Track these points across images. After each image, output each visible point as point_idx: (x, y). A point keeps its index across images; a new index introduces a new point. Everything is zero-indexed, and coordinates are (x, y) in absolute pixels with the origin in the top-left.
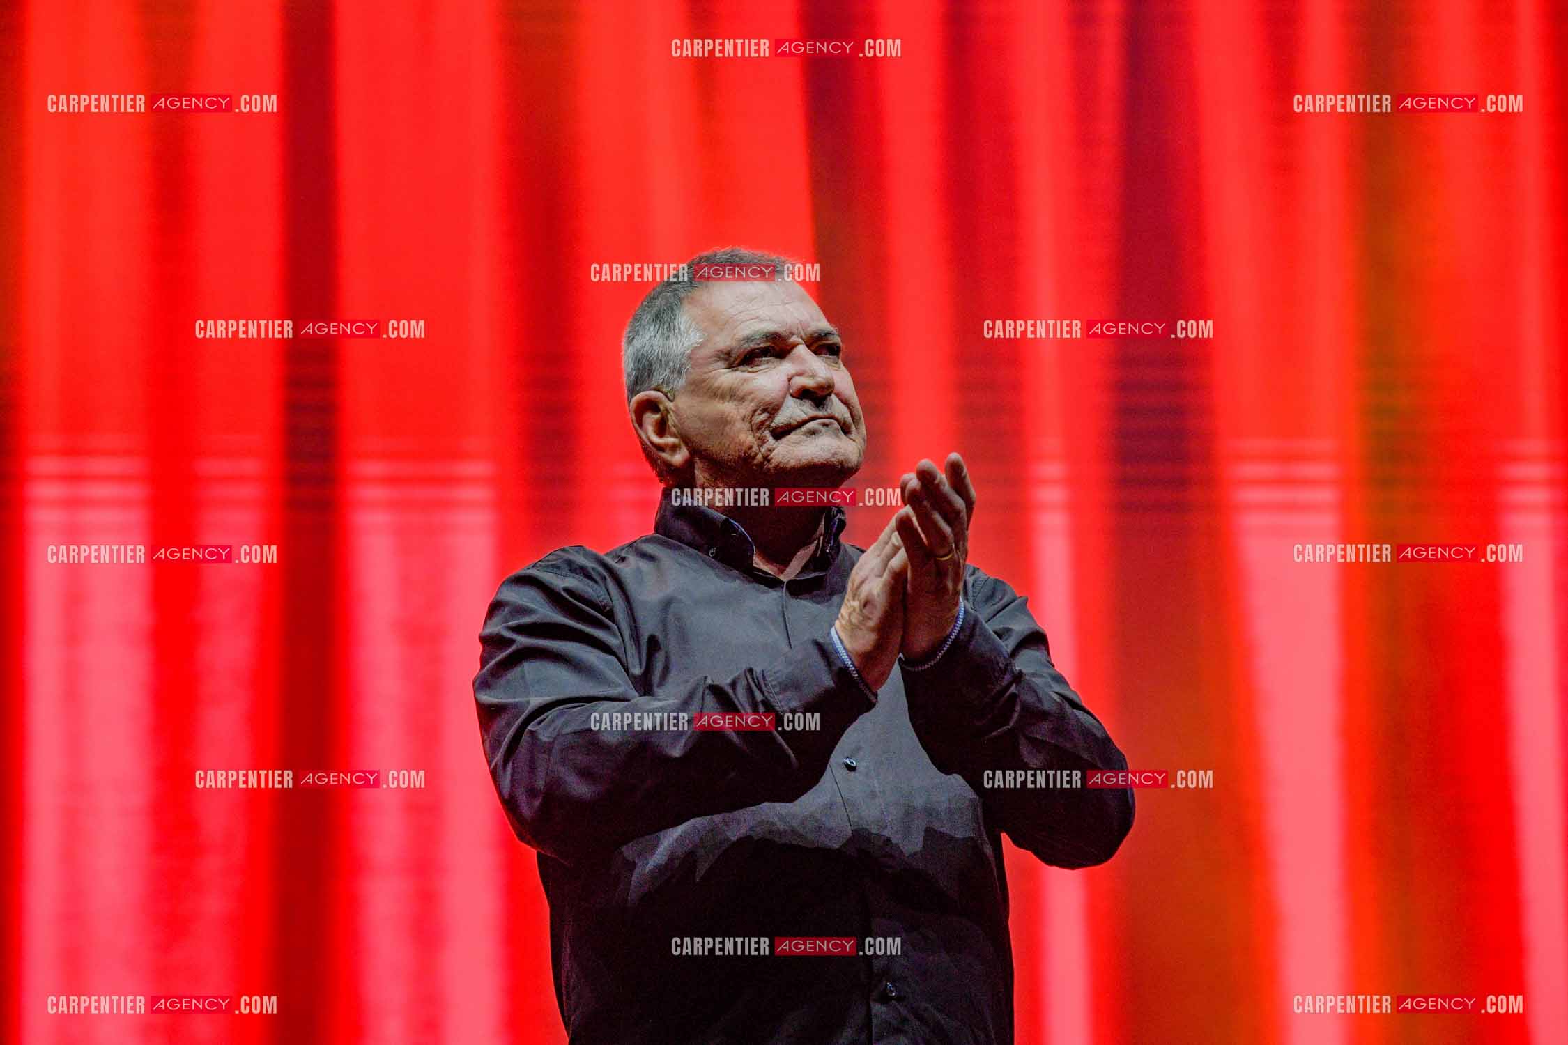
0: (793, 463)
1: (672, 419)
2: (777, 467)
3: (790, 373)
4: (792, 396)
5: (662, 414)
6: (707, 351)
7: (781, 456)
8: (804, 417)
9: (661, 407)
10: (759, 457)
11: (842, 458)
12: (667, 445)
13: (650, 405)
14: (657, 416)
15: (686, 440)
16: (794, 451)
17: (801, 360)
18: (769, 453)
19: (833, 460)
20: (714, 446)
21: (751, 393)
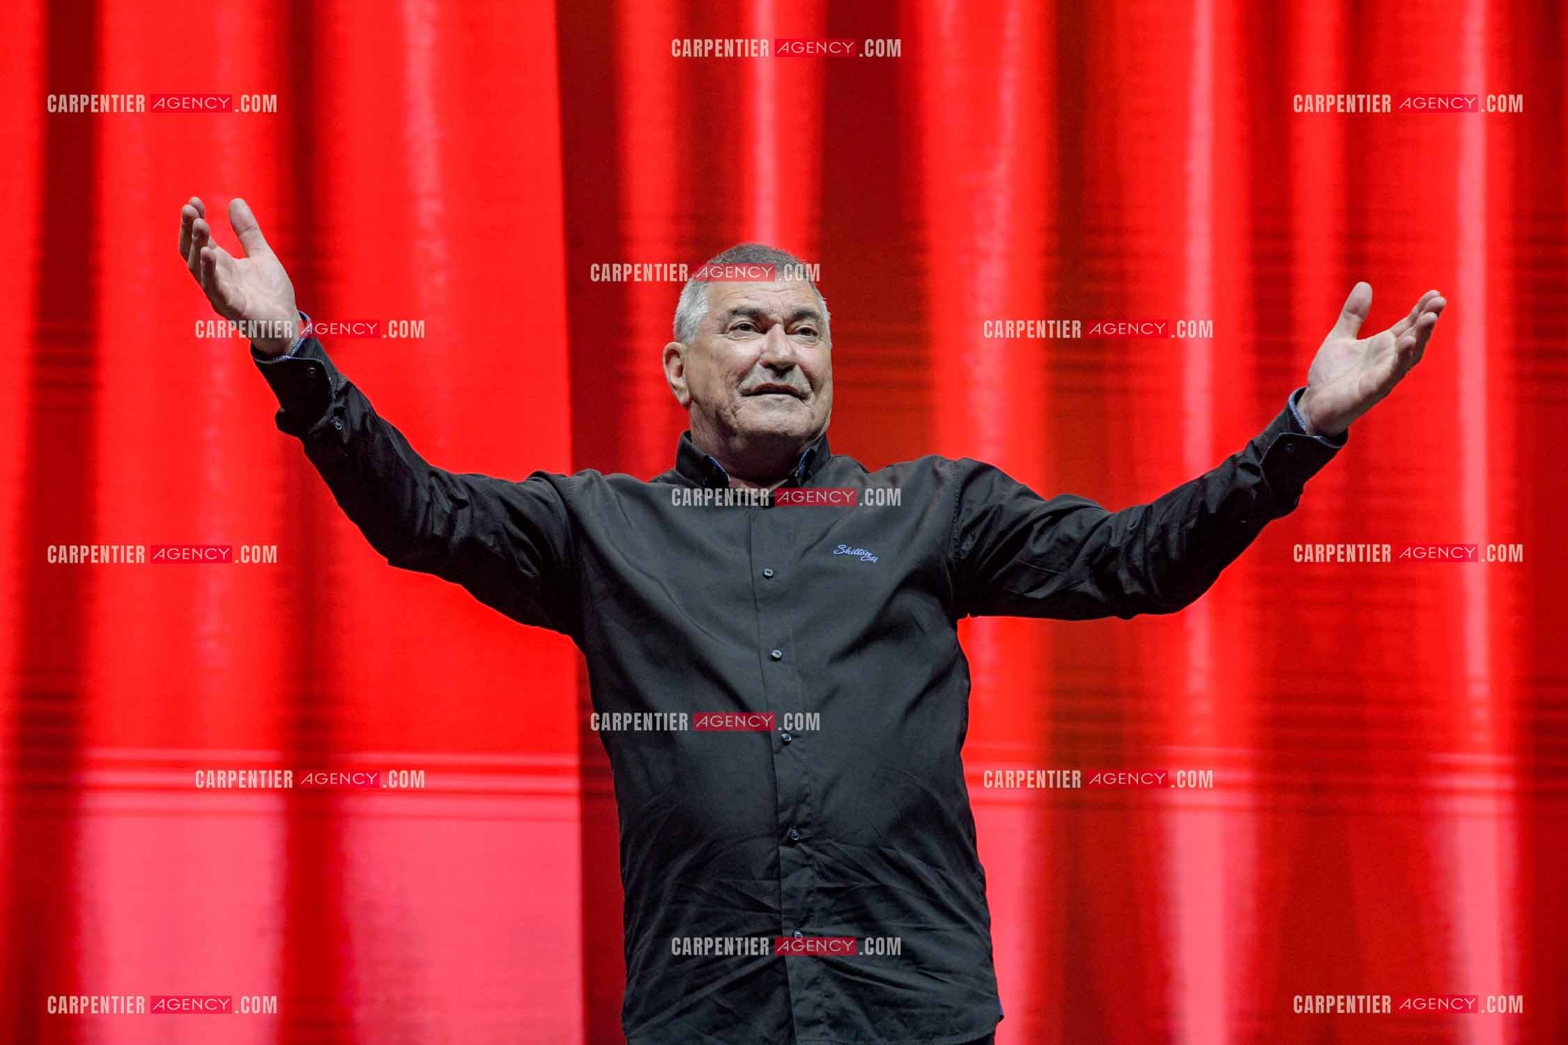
1: (685, 367)
3: (764, 347)
4: (760, 364)
5: (682, 362)
12: (679, 386)
13: (675, 353)
14: (678, 363)
15: (688, 385)
17: (775, 337)
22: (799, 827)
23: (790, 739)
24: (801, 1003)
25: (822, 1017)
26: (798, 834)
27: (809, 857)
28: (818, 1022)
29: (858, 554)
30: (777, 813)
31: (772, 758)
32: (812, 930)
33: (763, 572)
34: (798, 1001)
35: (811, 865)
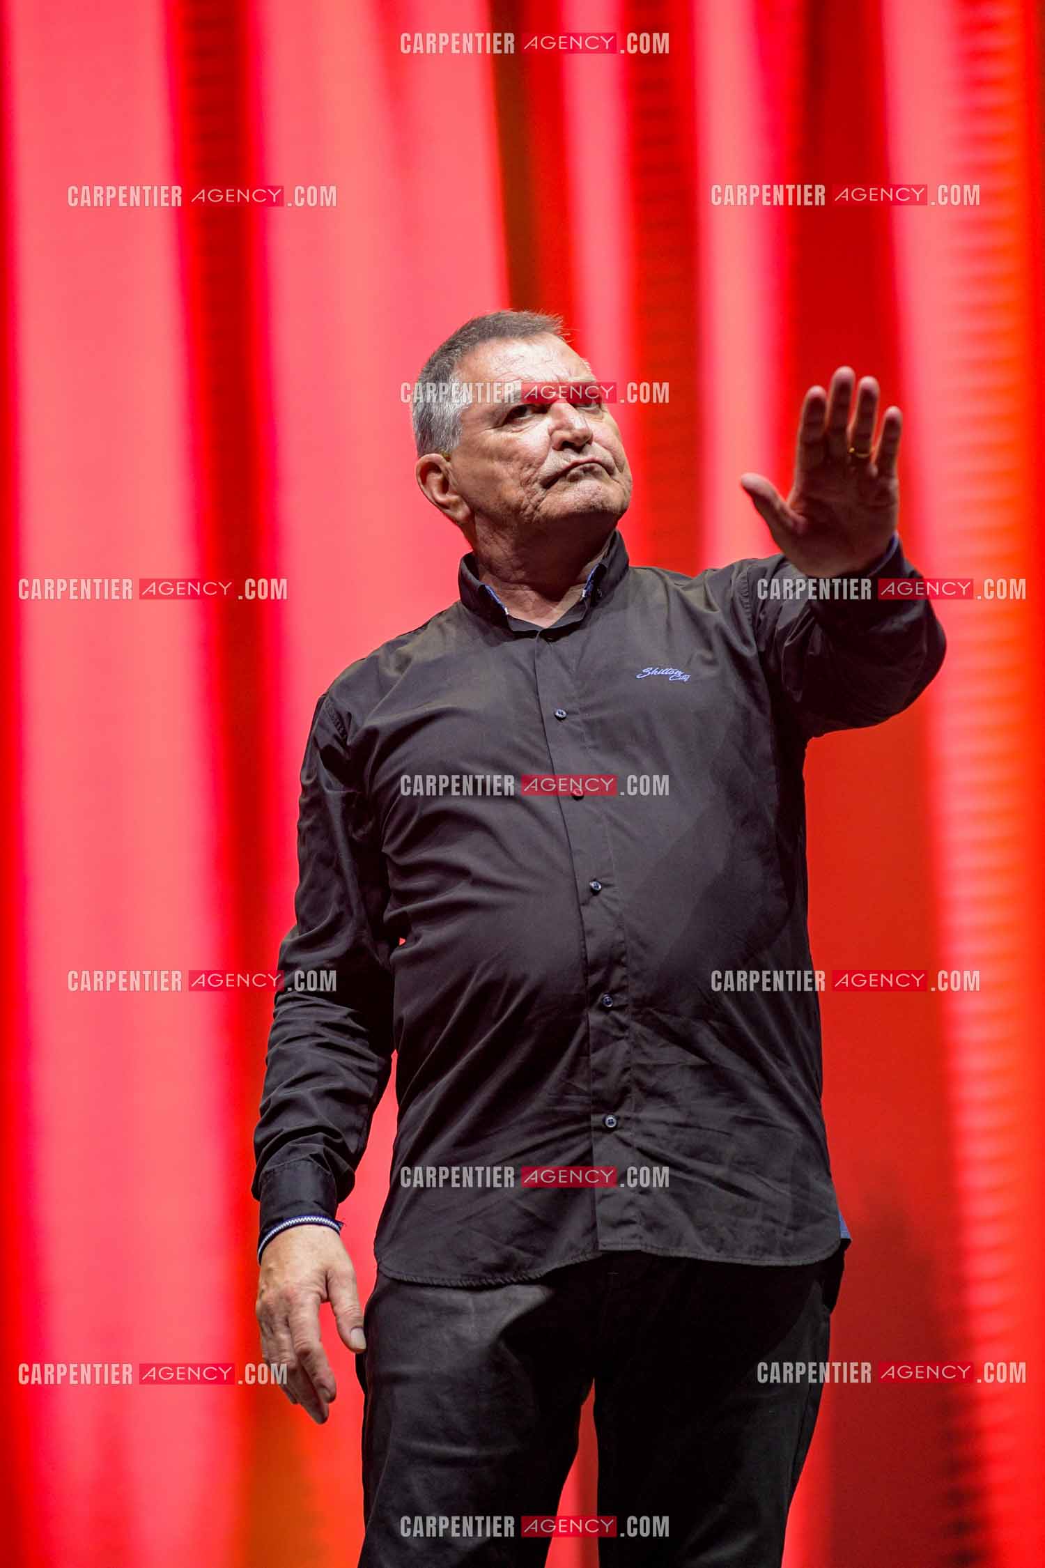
0: (558, 511)
1: (452, 480)
2: (545, 516)
3: (550, 428)
4: (554, 449)
5: (444, 475)
6: (475, 412)
7: (548, 505)
8: (567, 464)
9: (442, 468)
10: (530, 508)
11: (601, 498)
12: (450, 503)
13: (432, 467)
14: (439, 477)
15: (464, 497)
16: (559, 498)
17: (560, 414)
18: (538, 503)
19: (593, 500)
20: (490, 502)
21: (516, 452)
22: (611, 994)
23: (600, 887)
24: (606, 1199)
25: (635, 1216)
26: (611, 1000)
27: (623, 1027)
28: (627, 1222)
29: (666, 673)
30: (586, 976)
31: (580, 910)
32: (628, 1114)
33: (555, 713)
34: (604, 1197)
35: (627, 1038)
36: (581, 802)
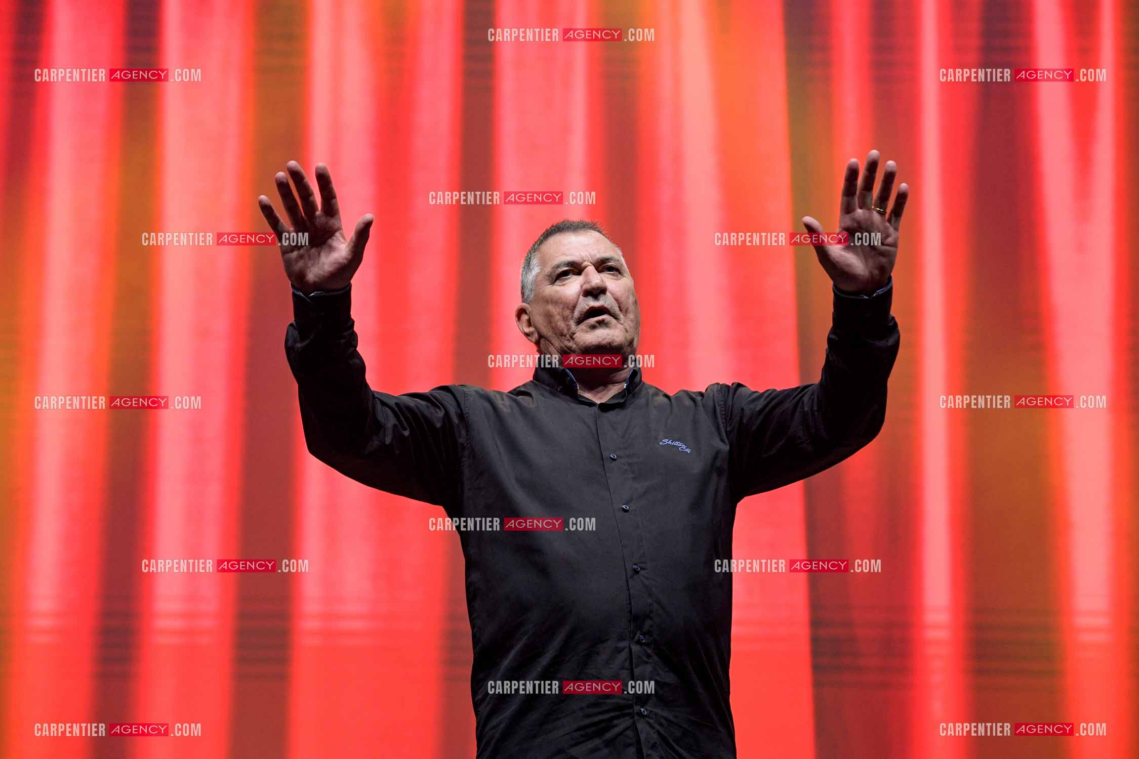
1: (532, 318)
4: (582, 295)
6: (541, 276)
9: (527, 312)
12: (531, 332)
13: (523, 311)
14: (527, 317)
15: (536, 329)
17: (586, 275)
21: (560, 298)
23: (639, 570)
29: (676, 445)
31: (628, 582)
33: (610, 456)
35: (651, 663)
36: (627, 513)
